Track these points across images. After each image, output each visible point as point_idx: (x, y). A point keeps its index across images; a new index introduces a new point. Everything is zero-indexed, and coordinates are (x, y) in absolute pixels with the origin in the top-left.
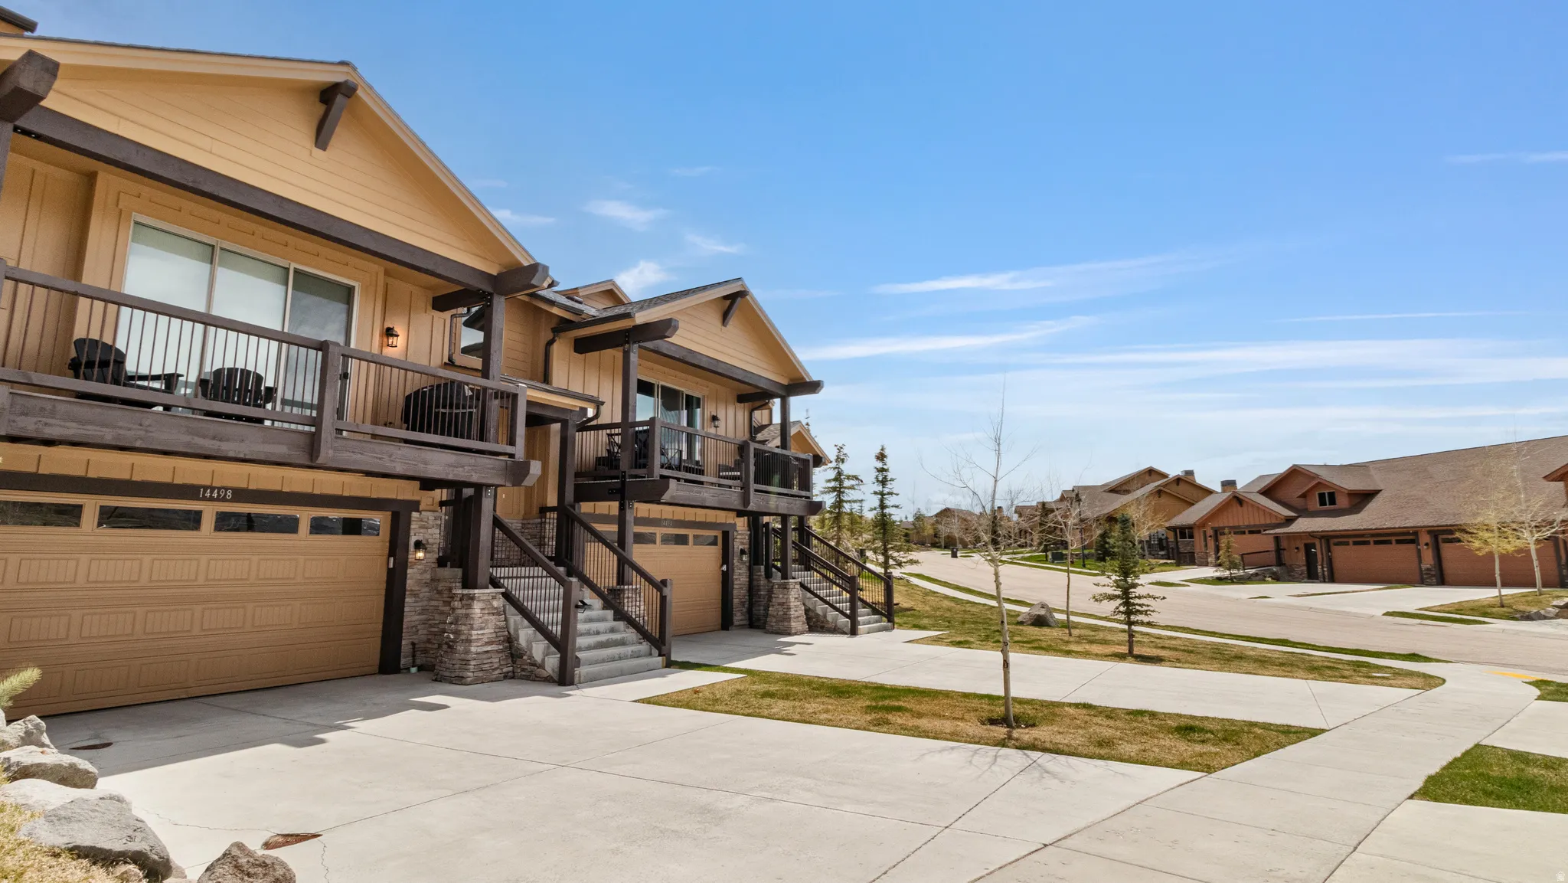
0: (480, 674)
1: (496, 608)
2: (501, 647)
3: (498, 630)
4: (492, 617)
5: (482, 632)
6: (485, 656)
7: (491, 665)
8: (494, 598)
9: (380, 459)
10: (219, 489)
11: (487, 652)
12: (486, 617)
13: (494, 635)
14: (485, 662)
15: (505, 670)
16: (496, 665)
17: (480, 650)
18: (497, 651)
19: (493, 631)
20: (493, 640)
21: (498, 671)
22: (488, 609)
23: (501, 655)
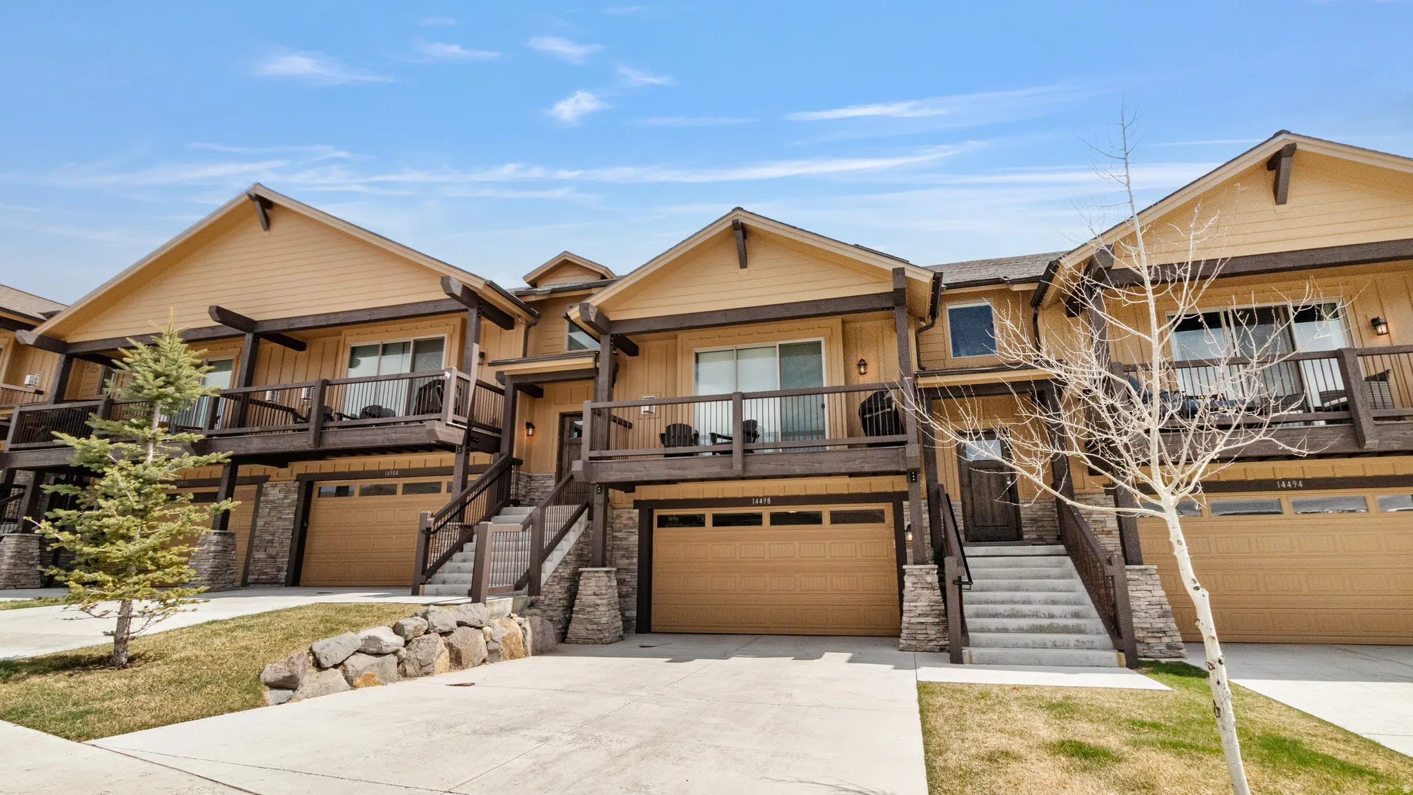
0: (914, 643)
1: (930, 583)
2: (937, 620)
3: (933, 604)
4: (925, 591)
5: (915, 604)
6: (919, 627)
7: (926, 636)
8: (928, 573)
9: (782, 465)
10: (763, 498)
11: (922, 623)
12: (919, 591)
13: (929, 608)
14: (919, 632)
15: (941, 643)
16: (932, 637)
17: (913, 620)
18: (933, 624)
19: (926, 604)
20: (928, 612)
21: (935, 643)
22: (921, 583)
23: (937, 628)
